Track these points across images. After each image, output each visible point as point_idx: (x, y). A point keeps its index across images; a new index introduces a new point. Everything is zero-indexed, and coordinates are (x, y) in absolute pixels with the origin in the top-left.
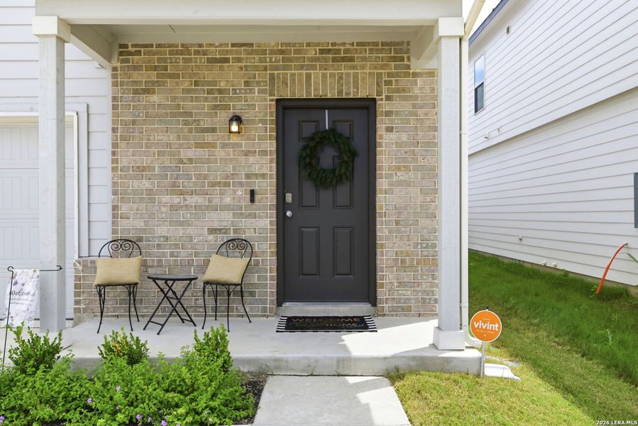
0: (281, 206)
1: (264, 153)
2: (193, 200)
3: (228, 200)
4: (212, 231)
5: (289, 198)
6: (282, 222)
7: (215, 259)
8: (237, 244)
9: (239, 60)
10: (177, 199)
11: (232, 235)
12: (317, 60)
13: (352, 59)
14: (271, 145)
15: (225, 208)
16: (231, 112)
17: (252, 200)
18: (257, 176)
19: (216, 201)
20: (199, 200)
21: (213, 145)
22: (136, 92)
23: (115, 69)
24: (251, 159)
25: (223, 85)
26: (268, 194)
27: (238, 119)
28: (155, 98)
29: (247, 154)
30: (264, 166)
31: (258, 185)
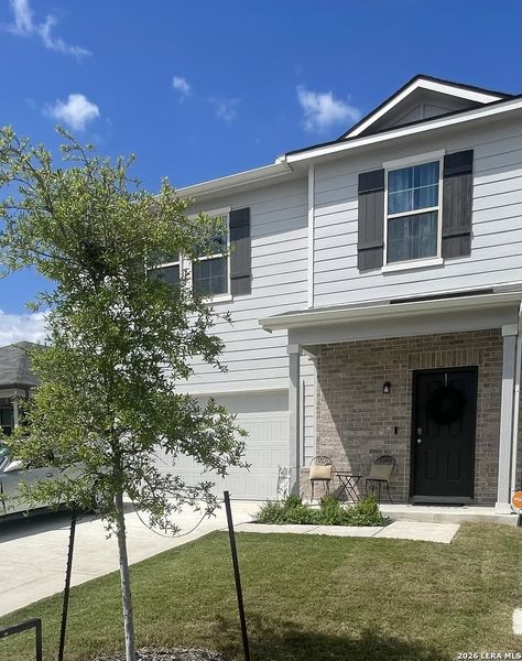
0: (414, 436)
1: (404, 404)
2: (360, 433)
3: (381, 433)
4: (371, 451)
5: (420, 431)
6: (414, 446)
7: (373, 467)
8: (386, 459)
9: (391, 348)
10: (352, 433)
11: (383, 454)
12: (440, 343)
13: (462, 342)
14: (409, 399)
15: (380, 438)
16: (385, 380)
17: (396, 433)
18: (398, 418)
19: (375, 434)
20: (365, 433)
21: (373, 401)
22: (330, 372)
23: (319, 359)
24: (396, 408)
25: (380, 364)
26: (406, 431)
27: (388, 384)
28: (341, 375)
29: (393, 405)
30: (403, 412)
31: (400, 423)
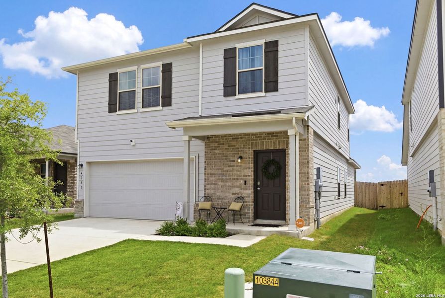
0: (255, 186)
1: (249, 168)
2: (227, 184)
3: (238, 184)
4: (233, 194)
5: (259, 183)
6: (256, 193)
7: (233, 203)
8: (240, 198)
9: (241, 138)
10: (223, 184)
11: (239, 196)
12: (266, 137)
13: (278, 136)
14: (252, 166)
15: (237, 187)
16: (239, 156)
17: (245, 184)
18: (246, 176)
19: (235, 184)
20: (230, 184)
21: (233, 166)
22: (211, 150)
23: (206, 143)
24: (245, 170)
25: (237, 147)
26: (251, 183)
27: (241, 158)
28: (217, 152)
29: (244, 169)
30: (250, 173)
31: (248, 179)
